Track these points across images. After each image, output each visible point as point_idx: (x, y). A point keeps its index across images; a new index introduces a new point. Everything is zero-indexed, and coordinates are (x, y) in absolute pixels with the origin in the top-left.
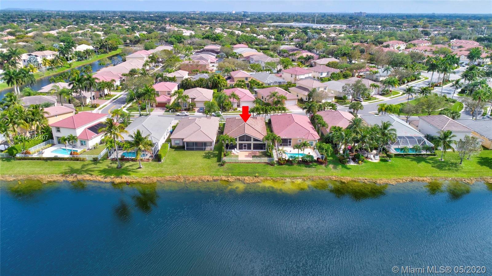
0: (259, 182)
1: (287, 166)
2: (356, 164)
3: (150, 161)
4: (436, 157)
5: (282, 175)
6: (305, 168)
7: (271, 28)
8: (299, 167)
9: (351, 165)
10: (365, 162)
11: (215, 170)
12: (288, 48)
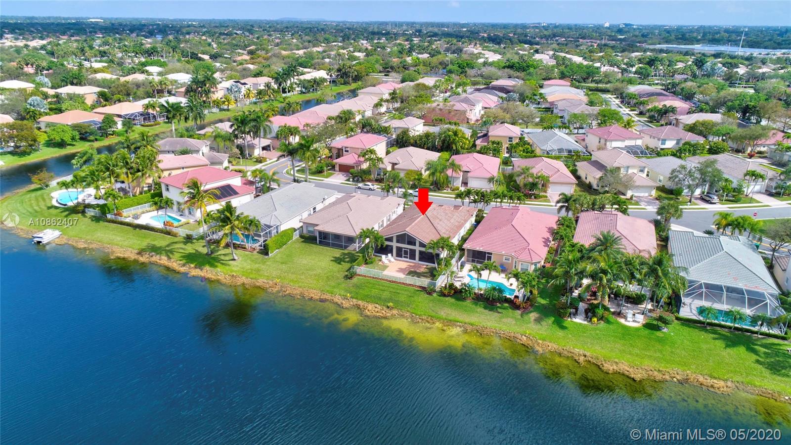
0: (386, 318)
1: (453, 300)
2: (586, 323)
3: (255, 252)
4: (786, 342)
5: (433, 314)
6: (482, 310)
7: (648, 53)
8: (474, 306)
9: (575, 322)
10: (608, 322)
11: (333, 284)
12: (644, 90)
